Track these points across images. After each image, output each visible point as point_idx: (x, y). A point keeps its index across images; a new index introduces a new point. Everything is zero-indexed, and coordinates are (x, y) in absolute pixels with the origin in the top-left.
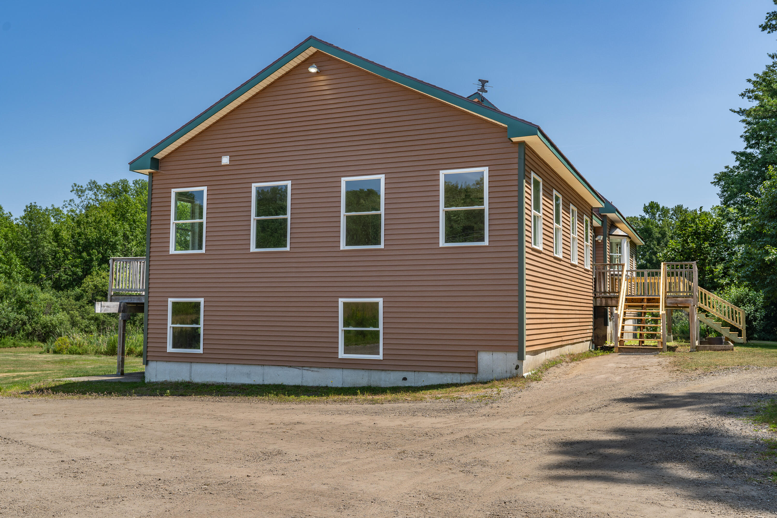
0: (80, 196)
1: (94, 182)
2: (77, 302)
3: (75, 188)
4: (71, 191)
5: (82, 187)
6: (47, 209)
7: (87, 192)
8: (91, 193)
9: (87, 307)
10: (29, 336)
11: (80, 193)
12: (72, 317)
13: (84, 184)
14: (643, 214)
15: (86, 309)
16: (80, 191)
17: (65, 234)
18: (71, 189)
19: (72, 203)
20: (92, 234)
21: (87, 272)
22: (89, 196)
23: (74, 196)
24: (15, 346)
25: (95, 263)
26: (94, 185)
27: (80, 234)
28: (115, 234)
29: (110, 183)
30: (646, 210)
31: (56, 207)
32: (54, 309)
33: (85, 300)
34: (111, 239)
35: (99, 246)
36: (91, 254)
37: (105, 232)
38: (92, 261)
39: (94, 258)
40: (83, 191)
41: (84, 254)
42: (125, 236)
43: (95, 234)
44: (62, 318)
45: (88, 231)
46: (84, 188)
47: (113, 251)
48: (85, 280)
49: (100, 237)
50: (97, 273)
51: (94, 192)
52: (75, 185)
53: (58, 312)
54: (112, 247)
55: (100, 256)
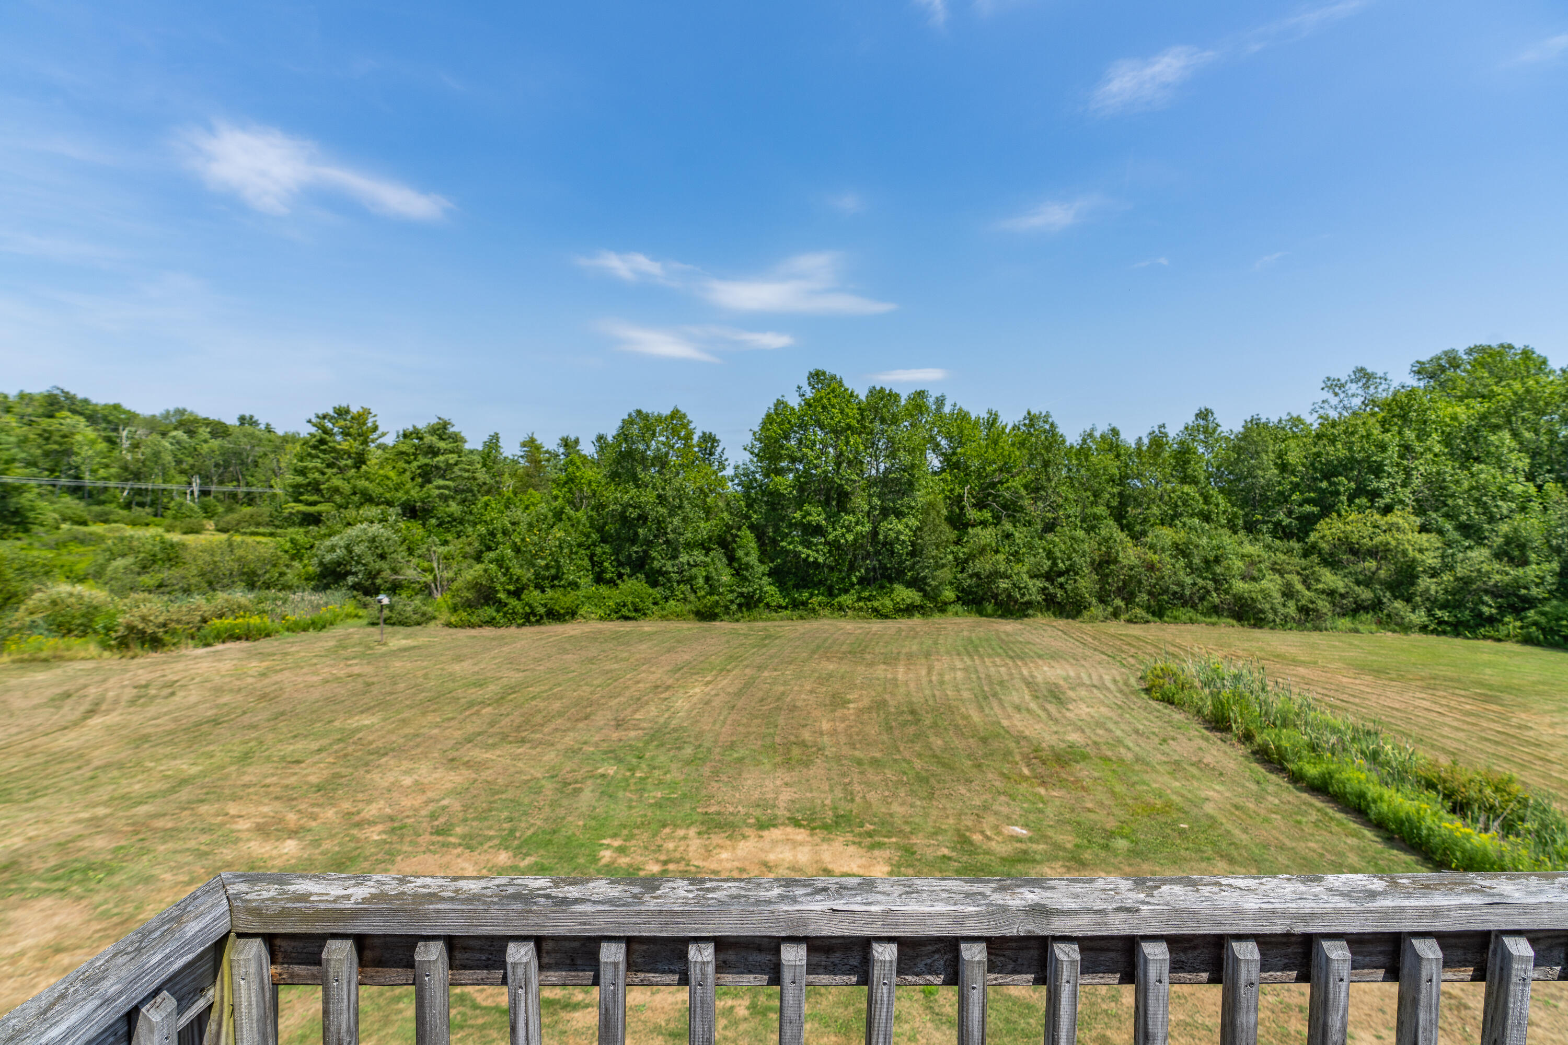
0: (1336, 394)
1: (1362, 370)
2: (1303, 561)
3: (1329, 383)
4: (1323, 389)
5: (1339, 380)
6: (1280, 421)
7: (1349, 384)
8: (1354, 386)
9: (1317, 569)
10: (1215, 610)
11: (1337, 390)
12: (1289, 585)
13: (1345, 373)
15: (1314, 572)
16: (1334, 385)
17: (1293, 458)
18: (1324, 385)
19: (1326, 405)
20: (1339, 451)
21: (1327, 509)
22: (1350, 393)
23: (1328, 395)
24: (1192, 621)
25: (1344, 498)
26: (1364, 376)
27: (1318, 454)
28: (1383, 447)
29: (1425, 358)
31: (1295, 415)
32: (1260, 570)
33: (1315, 558)
34: (1374, 458)
35: (1352, 469)
36: (1335, 484)
37: (1363, 448)
38: (1338, 493)
39: (1342, 489)
40: (1342, 386)
41: (1324, 485)
42: (1406, 449)
43: (1343, 453)
44: (1271, 585)
45: (1331, 449)
46: (1343, 381)
47: (1377, 477)
48: (1318, 526)
49: (1353, 457)
50: (1339, 515)
51: (1360, 384)
52: (1329, 379)
53: (1264, 576)
54: (1377, 470)
55: (1353, 485)
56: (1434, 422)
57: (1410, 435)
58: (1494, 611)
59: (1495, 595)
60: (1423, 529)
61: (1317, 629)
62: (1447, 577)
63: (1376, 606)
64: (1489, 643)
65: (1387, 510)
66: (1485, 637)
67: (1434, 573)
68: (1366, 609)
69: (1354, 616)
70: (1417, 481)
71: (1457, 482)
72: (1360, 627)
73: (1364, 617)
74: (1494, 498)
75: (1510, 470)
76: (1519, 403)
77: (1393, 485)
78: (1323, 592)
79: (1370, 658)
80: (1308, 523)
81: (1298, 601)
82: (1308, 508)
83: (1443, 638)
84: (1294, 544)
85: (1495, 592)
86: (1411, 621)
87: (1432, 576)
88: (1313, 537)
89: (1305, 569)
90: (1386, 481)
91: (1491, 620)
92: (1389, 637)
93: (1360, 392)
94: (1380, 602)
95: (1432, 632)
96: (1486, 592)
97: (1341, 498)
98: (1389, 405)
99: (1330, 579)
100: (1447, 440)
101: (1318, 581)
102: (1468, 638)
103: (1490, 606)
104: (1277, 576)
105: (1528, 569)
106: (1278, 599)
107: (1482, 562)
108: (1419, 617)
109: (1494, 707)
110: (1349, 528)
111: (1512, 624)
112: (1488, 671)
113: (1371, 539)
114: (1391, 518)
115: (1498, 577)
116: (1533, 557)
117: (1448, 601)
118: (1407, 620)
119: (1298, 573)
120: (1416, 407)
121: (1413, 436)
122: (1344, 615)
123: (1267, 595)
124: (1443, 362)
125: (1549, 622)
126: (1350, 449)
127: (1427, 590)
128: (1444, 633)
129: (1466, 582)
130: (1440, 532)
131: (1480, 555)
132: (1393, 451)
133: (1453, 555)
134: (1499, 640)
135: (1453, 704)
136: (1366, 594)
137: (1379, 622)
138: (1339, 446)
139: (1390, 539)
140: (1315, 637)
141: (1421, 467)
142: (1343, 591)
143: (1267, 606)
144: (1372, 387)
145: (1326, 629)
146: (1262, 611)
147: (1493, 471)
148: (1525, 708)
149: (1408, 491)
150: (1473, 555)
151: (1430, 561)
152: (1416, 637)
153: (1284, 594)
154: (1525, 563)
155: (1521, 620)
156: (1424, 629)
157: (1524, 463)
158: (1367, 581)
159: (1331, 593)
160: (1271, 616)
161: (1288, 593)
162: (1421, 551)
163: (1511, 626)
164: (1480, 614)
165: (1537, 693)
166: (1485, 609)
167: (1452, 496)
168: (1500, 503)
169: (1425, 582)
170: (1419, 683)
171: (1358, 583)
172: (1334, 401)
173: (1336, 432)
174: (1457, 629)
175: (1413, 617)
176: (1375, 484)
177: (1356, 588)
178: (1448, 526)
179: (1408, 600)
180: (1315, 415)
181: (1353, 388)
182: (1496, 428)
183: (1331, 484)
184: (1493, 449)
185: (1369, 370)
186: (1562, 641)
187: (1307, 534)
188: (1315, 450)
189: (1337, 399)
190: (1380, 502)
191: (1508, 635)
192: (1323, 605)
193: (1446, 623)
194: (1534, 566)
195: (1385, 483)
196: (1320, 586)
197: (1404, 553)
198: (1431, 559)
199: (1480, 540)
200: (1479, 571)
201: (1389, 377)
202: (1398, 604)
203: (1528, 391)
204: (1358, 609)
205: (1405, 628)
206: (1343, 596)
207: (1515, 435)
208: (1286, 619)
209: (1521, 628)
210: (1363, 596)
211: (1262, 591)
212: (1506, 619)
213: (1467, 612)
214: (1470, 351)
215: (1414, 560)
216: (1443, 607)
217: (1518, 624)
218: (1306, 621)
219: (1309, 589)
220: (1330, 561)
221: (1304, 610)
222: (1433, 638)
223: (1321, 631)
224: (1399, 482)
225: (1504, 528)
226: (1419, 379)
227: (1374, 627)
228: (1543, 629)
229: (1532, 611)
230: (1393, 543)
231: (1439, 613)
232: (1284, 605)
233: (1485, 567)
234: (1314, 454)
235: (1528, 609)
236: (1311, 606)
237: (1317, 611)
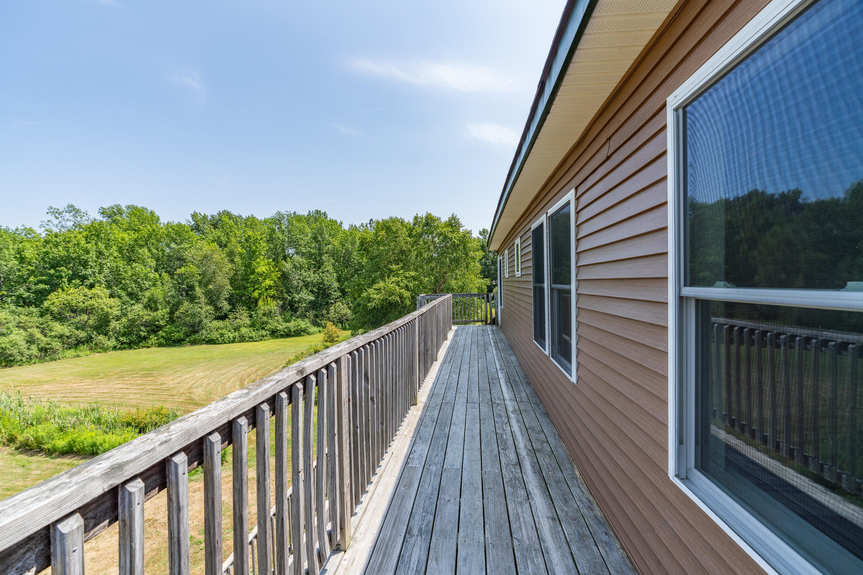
0: (57, 218)
1: (72, 206)
2: (40, 319)
3: (52, 210)
4: (47, 213)
5: (58, 210)
6: (17, 229)
7: (64, 214)
9: (50, 323)
11: (57, 215)
12: (31, 336)
13: (62, 206)
14: (479, 236)
15: (48, 325)
16: (56, 213)
17: (29, 253)
18: (48, 211)
19: (50, 224)
20: (60, 252)
21: (54, 287)
22: (66, 218)
23: (52, 218)
26: (72, 209)
27: (47, 253)
28: (87, 252)
30: (480, 234)
31: (28, 227)
32: (8, 328)
33: (49, 317)
34: (82, 257)
35: (69, 263)
36: (59, 271)
37: (75, 251)
38: (61, 277)
39: (63, 275)
40: (60, 214)
41: (52, 271)
42: (100, 253)
43: (63, 253)
44: (17, 337)
45: (55, 250)
46: (61, 211)
47: (84, 268)
48: (49, 297)
49: (69, 256)
50: (63, 290)
51: (72, 214)
52: (51, 208)
53: (12, 331)
54: (85, 264)
55: (70, 272)
56: (113, 240)
57: (102, 246)
58: (146, 334)
59: (146, 326)
60: (111, 296)
61: (53, 359)
62: (124, 320)
63: (89, 340)
64: (145, 349)
65: (91, 286)
66: (143, 347)
67: (118, 319)
68: (83, 343)
69: (76, 348)
70: (106, 271)
71: (126, 272)
72: (80, 354)
73: (82, 347)
74: (142, 280)
75: (148, 266)
76: (150, 236)
77: (94, 273)
78: (56, 337)
79: (88, 369)
80: (42, 295)
81: (39, 344)
82: (41, 286)
83: (124, 351)
84: (33, 309)
85: (146, 325)
86: (108, 345)
87: (117, 321)
88: (46, 304)
89: (42, 324)
90: (90, 270)
91: (145, 338)
92: (97, 356)
93: (71, 218)
94: (91, 338)
95: (119, 349)
96: (142, 325)
97: (64, 279)
98: (89, 228)
99: (59, 328)
100: (120, 250)
101: (51, 330)
102: (136, 349)
103: (144, 332)
104: (22, 330)
105: (158, 312)
106: (23, 345)
107: (140, 311)
108: (113, 342)
109: (150, 378)
110: (70, 297)
111: (153, 339)
112: (146, 363)
113: (84, 303)
114: (94, 291)
115: (146, 317)
116: (160, 307)
117: (125, 332)
118: (106, 345)
119: (37, 327)
120: (104, 231)
121: (103, 246)
122: (70, 348)
123: (14, 345)
124: (115, 210)
125: (167, 335)
126: (68, 251)
127: (115, 328)
128: (125, 348)
129: (132, 321)
130: (120, 297)
131: (138, 307)
132: (93, 254)
133: (126, 309)
134: (149, 347)
135: (132, 382)
136: (82, 334)
137: (91, 349)
138: (61, 249)
139: (94, 303)
140: (53, 364)
141: (109, 263)
142: (68, 334)
143: (15, 351)
144: (79, 217)
145: (59, 359)
146: (11, 355)
147: (141, 267)
148: (162, 375)
149: (102, 276)
150: (135, 308)
151: (116, 313)
152: (112, 353)
153: (27, 342)
154: (157, 310)
155: (157, 336)
156: (115, 348)
157: (153, 263)
158: (82, 327)
159: (61, 337)
160: (19, 358)
161: (31, 341)
162: (111, 308)
163: (153, 340)
164: (140, 337)
165: (166, 368)
166: (142, 334)
167: (124, 279)
168: (145, 282)
169: (114, 324)
170: (115, 376)
171: (77, 328)
172: (56, 222)
173: (58, 240)
174: (130, 345)
175: (109, 343)
176: (84, 272)
177: (76, 332)
178: (123, 294)
179: (106, 335)
180: (43, 229)
181: (67, 216)
182: (141, 246)
183: (56, 271)
184: (141, 256)
185: (77, 207)
186: (172, 343)
187: (42, 302)
188: (44, 250)
189: (57, 220)
190: (87, 282)
191: (152, 344)
192: (56, 344)
193: (125, 343)
194: (160, 311)
195: (89, 271)
196: (53, 334)
197: (102, 309)
198: (116, 312)
199: (138, 300)
200: (138, 315)
201: (89, 214)
202: (101, 337)
203: (154, 230)
204: (78, 343)
205: (105, 350)
206: (68, 337)
207: (150, 250)
208: (30, 357)
209: (157, 340)
210: (81, 336)
211: (11, 342)
212: (151, 337)
213: (134, 336)
214: (128, 207)
215: (107, 313)
216: (123, 335)
217: (156, 338)
218: (45, 356)
219: (45, 336)
220: (60, 318)
221: (44, 350)
222: (119, 352)
223: (56, 360)
224: (97, 271)
225: (147, 294)
226: (104, 217)
227: (88, 352)
228: (165, 339)
229: (161, 331)
230: (96, 305)
231: (121, 339)
232: (28, 349)
233: (141, 313)
234: (44, 252)
235: (159, 331)
236: (48, 347)
237: (53, 349)
